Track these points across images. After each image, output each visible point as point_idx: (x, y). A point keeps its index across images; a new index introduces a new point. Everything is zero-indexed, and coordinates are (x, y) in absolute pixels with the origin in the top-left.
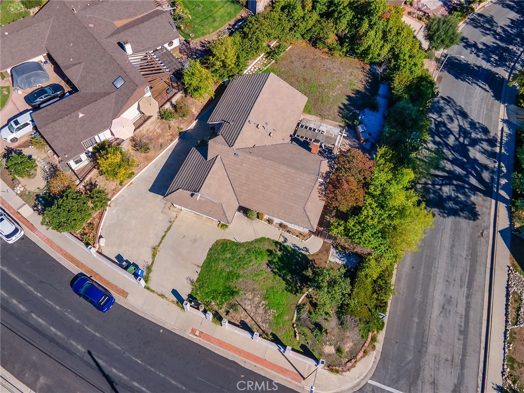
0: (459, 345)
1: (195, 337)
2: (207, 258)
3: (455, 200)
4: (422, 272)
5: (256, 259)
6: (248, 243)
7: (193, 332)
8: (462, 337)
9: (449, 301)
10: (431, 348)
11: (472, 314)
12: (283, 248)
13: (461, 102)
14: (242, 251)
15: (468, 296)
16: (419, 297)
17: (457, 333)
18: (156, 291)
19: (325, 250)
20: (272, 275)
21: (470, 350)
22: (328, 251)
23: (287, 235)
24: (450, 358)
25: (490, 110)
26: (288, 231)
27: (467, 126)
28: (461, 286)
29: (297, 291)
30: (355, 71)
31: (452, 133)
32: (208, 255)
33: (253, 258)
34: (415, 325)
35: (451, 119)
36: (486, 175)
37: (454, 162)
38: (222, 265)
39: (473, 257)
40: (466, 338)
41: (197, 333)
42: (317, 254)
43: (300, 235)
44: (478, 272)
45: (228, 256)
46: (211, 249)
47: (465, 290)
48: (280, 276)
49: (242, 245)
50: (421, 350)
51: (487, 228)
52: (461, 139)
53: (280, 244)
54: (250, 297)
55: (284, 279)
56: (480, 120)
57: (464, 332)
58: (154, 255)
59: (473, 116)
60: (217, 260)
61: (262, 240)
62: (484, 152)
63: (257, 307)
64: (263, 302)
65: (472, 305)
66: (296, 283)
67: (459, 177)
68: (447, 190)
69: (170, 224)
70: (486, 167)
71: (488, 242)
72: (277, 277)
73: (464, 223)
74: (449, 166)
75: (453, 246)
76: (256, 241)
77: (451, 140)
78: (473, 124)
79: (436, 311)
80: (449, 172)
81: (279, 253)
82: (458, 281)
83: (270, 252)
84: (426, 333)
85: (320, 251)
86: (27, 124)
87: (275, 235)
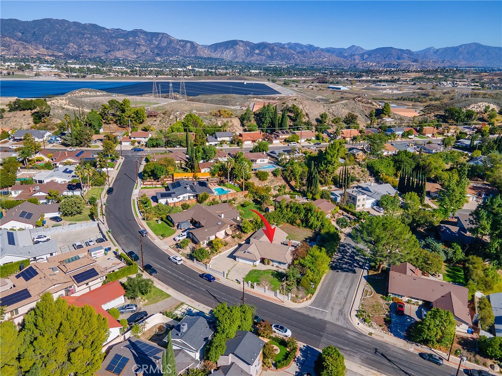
0: (343, 301)
3: (348, 269)
5: (267, 274)
6: (264, 270)
9: (341, 291)
10: (333, 301)
11: (349, 295)
13: (353, 245)
14: (262, 272)
15: (349, 291)
16: (330, 290)
17: (343, 298)
18: (230, 279)
20: (273, 278)
23: (279, 269)
24: (339, 303)
27: (355, 251)
29: (282, 282)
32: (249, 273)
35: (349, 249)
36: (360, 263)
37: (348, 259)
38: (254, 275)
39: (352, 282)
40: (346, 300)
43: (284, 269)
44: (354, 285)
45: (257, 273)
46: (250, 271)
47: (348, 289)
48: (276, 278)
50: (328, 301)
51: (359, 276)
52: (352, 254)
53: (276, 271)
54: (264, 282)
57: (346, 298)
58: (229, 272)
60: (252, 274)
61: (270, 270)
62: (361, 258)
65: (350, 293)
67: (350, 263)
68: (344, 266)
69: (234, 265)
70: (361, 261)
71: (359, 279)
73: (350, 274)
74: (346, 260)
75: (345, 279)
76: (267, 270)
77: (348, 254)
79: (336, 293)
80: (346, 262)
81: (276, 273)
82: (345, 287)
83: (272, 272)
84: (331, 298)
86: (185, 235)
87: (274, 268)
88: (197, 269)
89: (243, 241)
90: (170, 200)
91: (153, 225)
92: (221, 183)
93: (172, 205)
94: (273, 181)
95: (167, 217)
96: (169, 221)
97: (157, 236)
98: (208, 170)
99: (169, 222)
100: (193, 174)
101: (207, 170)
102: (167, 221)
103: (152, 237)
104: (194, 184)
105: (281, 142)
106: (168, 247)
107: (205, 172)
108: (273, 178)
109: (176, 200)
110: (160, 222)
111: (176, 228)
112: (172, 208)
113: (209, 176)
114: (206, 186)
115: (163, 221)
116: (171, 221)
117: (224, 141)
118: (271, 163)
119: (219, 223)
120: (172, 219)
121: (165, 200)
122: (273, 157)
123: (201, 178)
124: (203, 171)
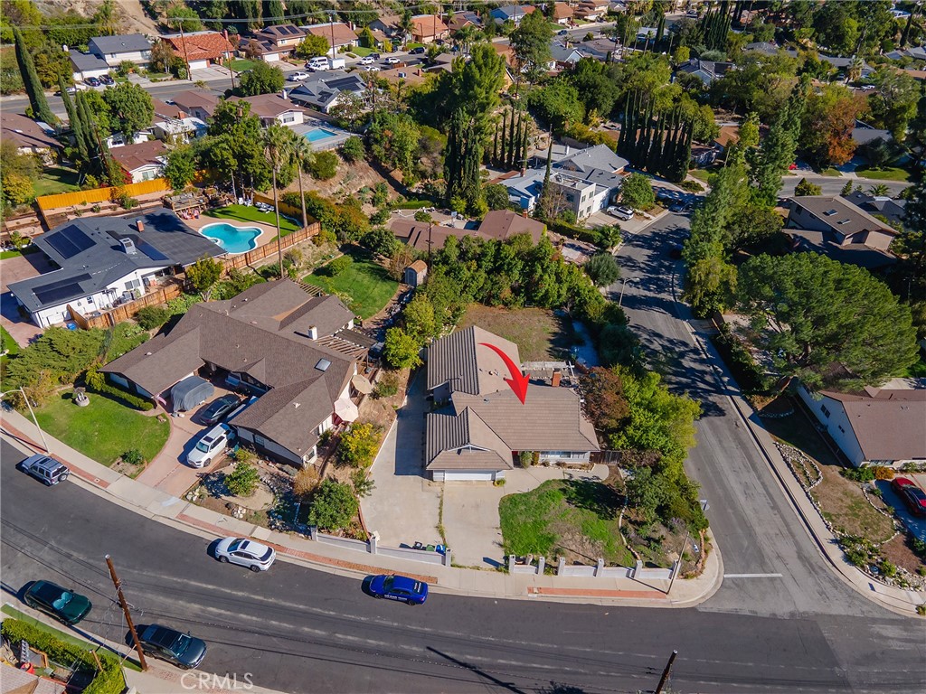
0: (778, 519)
1: (536, 595)
2: (502, 518)
4: (709, 471)
5: (553, 501)
6: (536, 490)
7: (531, 590)
8: (776, 512)
9: (746, 486)
10: (758, 529)
11: (771, 490)
12: (574, 484)
13: (649, 326)
14: (534, 499)
15: (759, 478)
16: (720, 492)
17: (770, 509)
18: (466, 565)
19: (614, 472)
20: (578, 510)
21: (789, 520)
22: (617, 473)
23: (570, 471)
24: (778, 532)
25: (677, 327)
26: (570, 467)
27: (667, 344)
28: (749, 472)
29: (611, 517)
30: (541, 318)
31: (657, 352)
32: (500, 515)
33: (550, 501)
34: (733, 516)
35: (649, 341)
36: (708, 378)
37: (676, 374)
38: (521, 518)
39: (742, 444)
40: (779, 512)
41: (535, 590)
42: (609, 479)
43: (582, 467)
44: (754, 456)
45: (523, 508)
46: (500, 508)
47: (753, 473)
48: (586, 508)
49: (530, 494)
50: (750, 534)
51: (738, 419)
52: (669, 355)
53: (568, 481)
54: (570, 537)
55: (592, 510)
56: (675, 337)
57: (775, 507)
58: (442, 533)
59: (667, 335)
60: (513, 516)
61: (548, 483)
62: (695, 361)
63: (582, 544)
64: (585, 537)
65: (767, 483)
66: (606, 510)
67: (687, 386)
69: (439, 500)
70: (704, 372)
71: (745, 429)
72: (585, 510)
74: (674, 379)
75: (720, 442)
76: (543, 485)
77: (662, 358)
78: (670, 341)
79: (742, 498)
80: (677, 383)
81: (574, 489)
82: (743, 467)
83: (564, 491)
84: (746, 519)
85: (610, 475)
86: (222, 438)
87: (559, 474)
88: (338, 563)
89: (402, 399)
90: (82, 307)
91: (62, 420)
92: (213, 208)
93: (100, 324)
94: (349, 176)
95: (108, 378)
96: (122, 391)
97: (107, 463)
98: (155, 171)
99: (125, 395)
100: (107, 191)
101: (152, 170)
102: (115, 391)
103: (91, 477)
104: (136, 228)
105: (283, 59)
106: (175, 500)
107: (145, 178)
108: (346, 167)
109: (101, 301)
110: (85, 401)
111: (160, 410)
112: (106, 333)
113: (163, 191)
114: (182, 230)
115: (95, 391)
116: (132, 388)
117: (131, 65)
118: (313, 124)
119: (325, 366)
120: (130, 382)
121: (62, 308)
122: (308, 105)
123: (140, 198)
124: (137, 175)
